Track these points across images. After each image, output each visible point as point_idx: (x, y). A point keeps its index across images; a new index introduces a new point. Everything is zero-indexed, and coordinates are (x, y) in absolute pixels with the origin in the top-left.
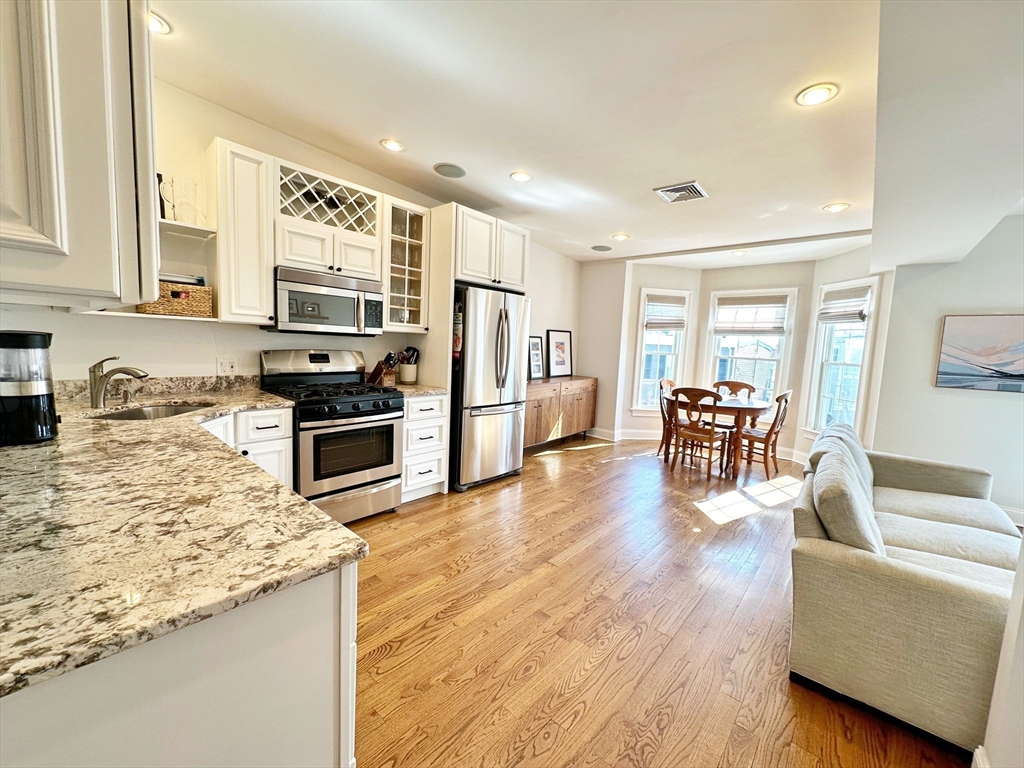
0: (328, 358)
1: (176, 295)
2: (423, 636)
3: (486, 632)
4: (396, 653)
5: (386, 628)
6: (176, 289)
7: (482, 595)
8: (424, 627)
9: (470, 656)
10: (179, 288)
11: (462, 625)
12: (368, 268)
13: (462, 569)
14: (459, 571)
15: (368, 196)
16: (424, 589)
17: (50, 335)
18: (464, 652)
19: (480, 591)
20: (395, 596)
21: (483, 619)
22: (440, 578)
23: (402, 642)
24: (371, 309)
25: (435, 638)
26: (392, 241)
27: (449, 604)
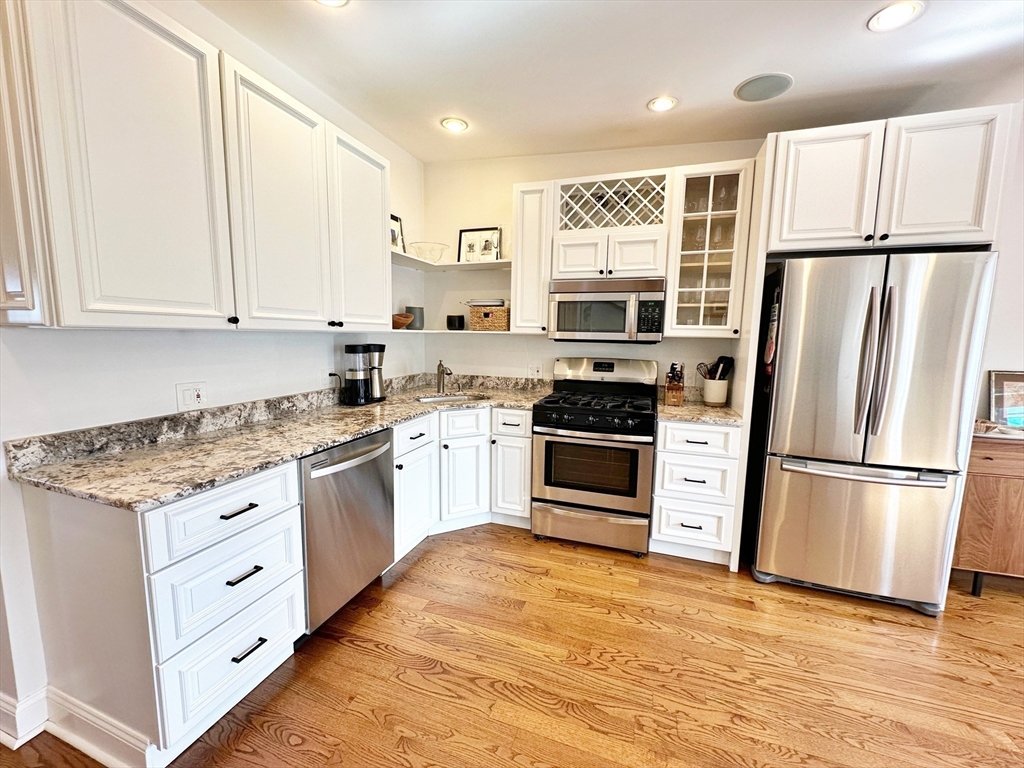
0: (613, 367)
1: (486, 315)
2: (459, 685)
3: (495, 749)
4: (426, 676)
5: (458, 650)
6: (486, 311)
7: (561, 712)
8: (472, 680)
9: (446, 749)
10: (487, 310)
11: (496, 714)
12: (649, 263)
13: (597, 665)
14: (589, 663)
15: (654, 178)
16: (532, 648)
17: (384, 346)
18: (452, 739)
19: (570, 705)
20: (506, 633)
21: (517, 733)
22: (560, 652)
23: (445, 671)
24: (646, 311)
25: (460, 697)
26: (684, 222)
27: (521, 684)
